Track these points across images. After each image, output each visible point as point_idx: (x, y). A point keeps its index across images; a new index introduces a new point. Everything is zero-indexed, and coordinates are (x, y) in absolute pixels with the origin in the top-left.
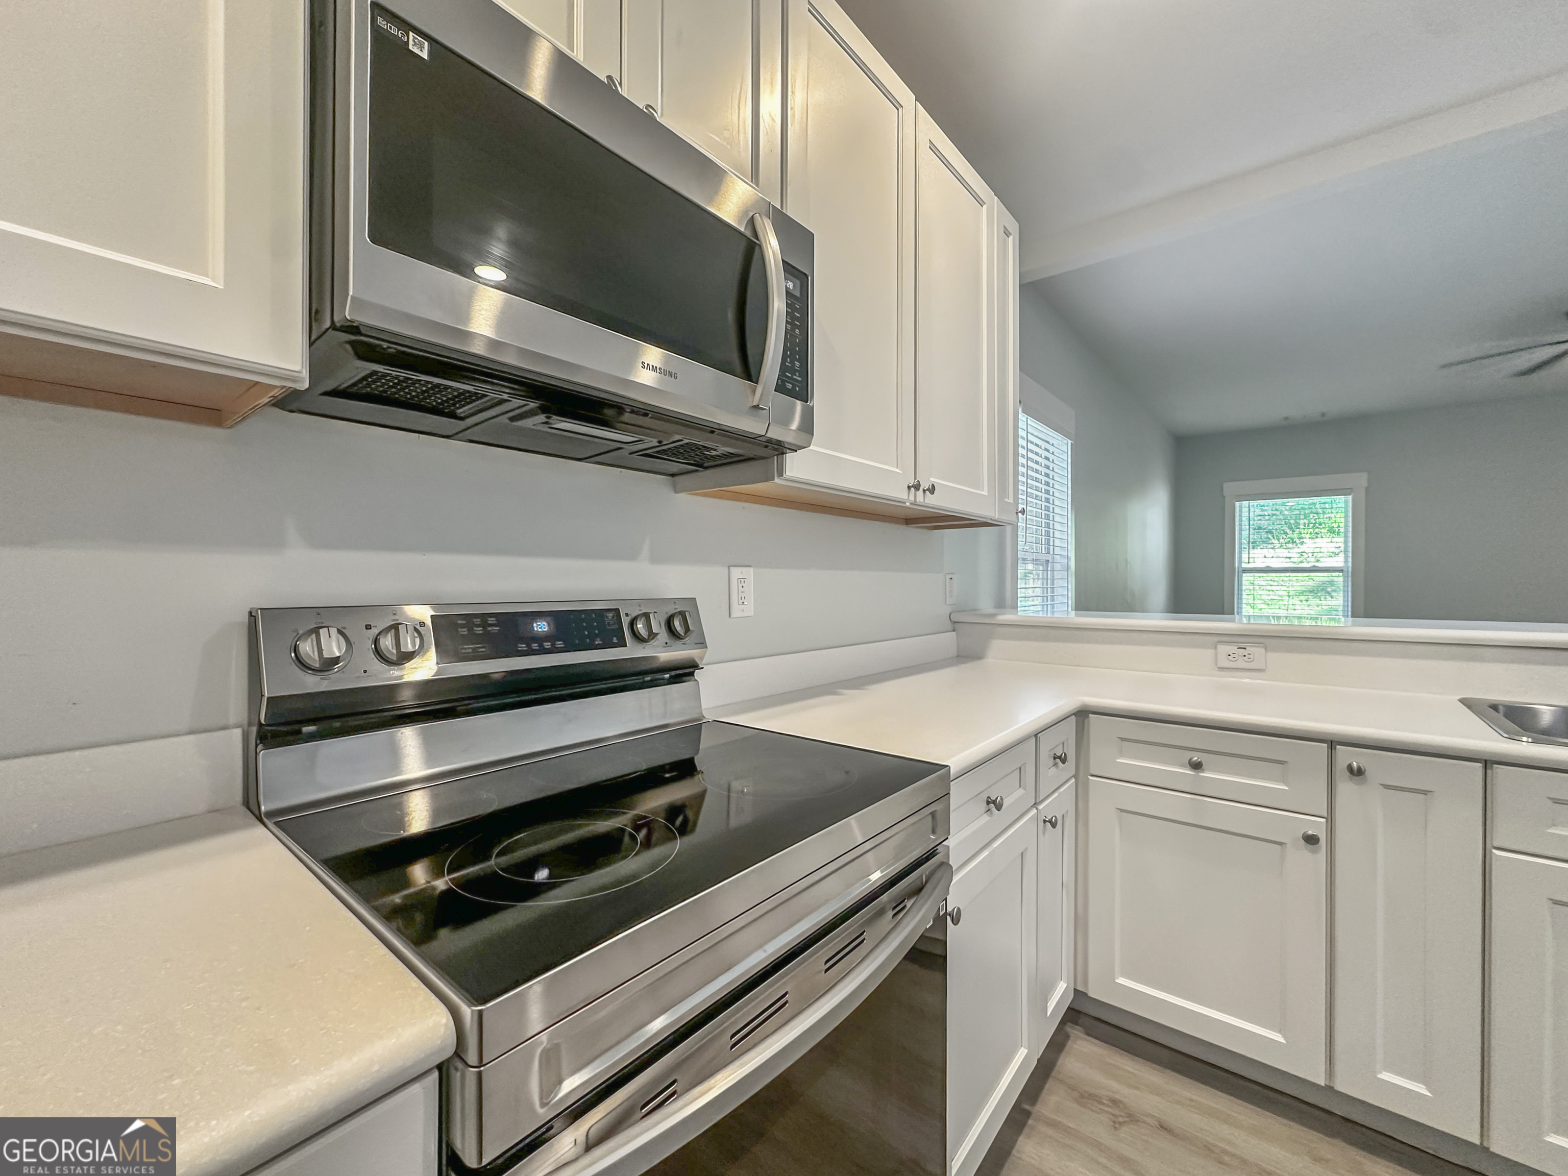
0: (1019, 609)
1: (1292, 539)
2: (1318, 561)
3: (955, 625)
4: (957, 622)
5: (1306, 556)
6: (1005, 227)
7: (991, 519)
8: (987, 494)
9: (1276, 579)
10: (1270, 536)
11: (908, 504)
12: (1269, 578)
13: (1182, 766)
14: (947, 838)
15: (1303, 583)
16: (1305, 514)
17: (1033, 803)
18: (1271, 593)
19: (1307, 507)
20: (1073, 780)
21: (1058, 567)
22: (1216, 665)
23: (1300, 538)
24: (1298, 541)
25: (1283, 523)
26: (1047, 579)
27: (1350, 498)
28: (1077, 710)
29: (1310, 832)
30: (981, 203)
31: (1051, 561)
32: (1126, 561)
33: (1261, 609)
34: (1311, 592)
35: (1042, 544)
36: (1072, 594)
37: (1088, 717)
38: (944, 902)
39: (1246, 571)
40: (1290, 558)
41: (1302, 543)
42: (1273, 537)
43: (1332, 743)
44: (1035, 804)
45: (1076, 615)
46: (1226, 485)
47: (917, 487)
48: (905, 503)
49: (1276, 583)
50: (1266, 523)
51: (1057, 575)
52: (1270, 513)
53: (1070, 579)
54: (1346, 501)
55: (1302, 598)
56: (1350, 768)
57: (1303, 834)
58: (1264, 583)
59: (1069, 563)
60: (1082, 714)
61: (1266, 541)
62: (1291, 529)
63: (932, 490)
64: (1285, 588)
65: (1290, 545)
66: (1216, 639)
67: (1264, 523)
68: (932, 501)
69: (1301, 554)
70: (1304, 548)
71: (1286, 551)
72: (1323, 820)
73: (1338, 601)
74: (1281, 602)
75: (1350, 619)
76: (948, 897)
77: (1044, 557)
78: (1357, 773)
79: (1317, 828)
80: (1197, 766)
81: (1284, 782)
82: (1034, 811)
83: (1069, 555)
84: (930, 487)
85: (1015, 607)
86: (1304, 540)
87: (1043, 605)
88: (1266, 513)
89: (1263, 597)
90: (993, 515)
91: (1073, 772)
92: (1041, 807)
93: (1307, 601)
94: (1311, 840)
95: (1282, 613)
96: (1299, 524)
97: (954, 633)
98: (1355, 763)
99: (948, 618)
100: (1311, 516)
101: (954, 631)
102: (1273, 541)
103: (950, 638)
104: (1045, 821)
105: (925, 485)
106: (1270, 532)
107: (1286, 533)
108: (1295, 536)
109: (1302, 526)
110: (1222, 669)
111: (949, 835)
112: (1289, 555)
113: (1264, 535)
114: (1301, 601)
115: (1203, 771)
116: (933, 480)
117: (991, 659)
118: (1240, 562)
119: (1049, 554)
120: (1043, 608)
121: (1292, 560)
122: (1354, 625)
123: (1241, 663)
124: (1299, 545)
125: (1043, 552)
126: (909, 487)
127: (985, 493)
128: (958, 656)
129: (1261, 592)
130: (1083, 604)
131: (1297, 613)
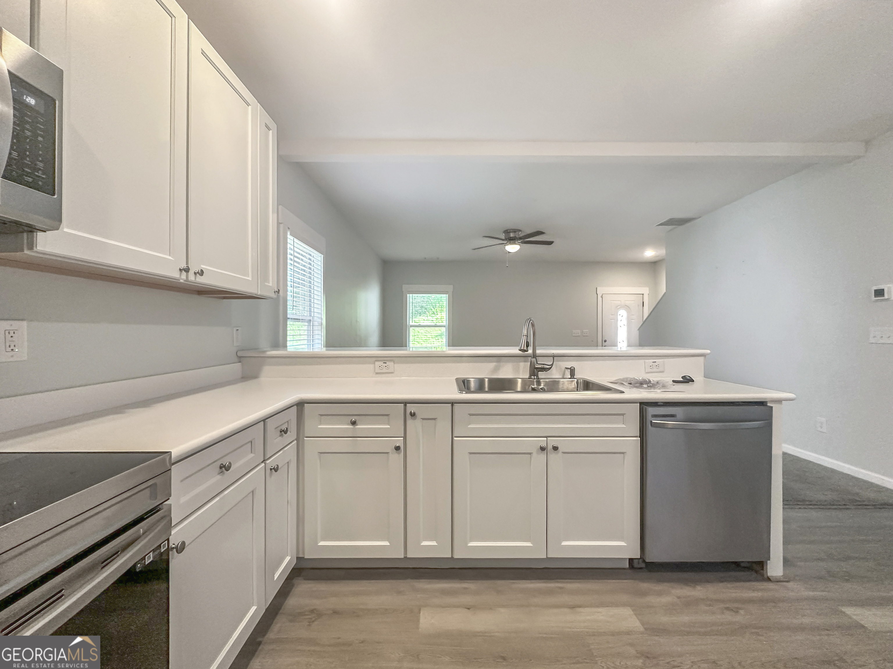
0: (288, 347)
1: (434, 312)
2: (442, 322)
3: (240, 359)
4: (242, 357)
5: (438, 320)
6: (266, 123)
7: (256, 295)
8: (251, 279)
9: (428, 330)
10: (426, 311)
11: (181, 281)
12: (425, 330)
13: (348, 424)
14: (169, 499)
15: (437, 332)
16: (438, 301)
17: (262, 460)
18: (426, 336)
19: (439, 298)
20: (295, 442)
21: (316, 323)
22: (375, 371)
23: (436, 312)
24: (436, 314)
25: (431, 305)
26: (310, 330)
27: (447, 295)
28: (297, 402)
29: (397, 445)
30: (248, 105)
31: (312, 320)
32: (357, 321)
33: (422, 344)
34: (439, 335)
35: (307, 311)
36: (323, 338)
37: (304, 406)
38: (166, 542)
39: (412, 326)
40: (433, 321)
41: (437, 314)
42: (427, 311)
43: (405, 403)
44: (264, 460)
45: (327, 350)
46: (404, 286)
47: (187, 270)
48: (179, 280)
49: (427, 332)
50: (425, 305)
51: (316, 328)
52: (427, 300)
53: (322, 330)
54: (446, 297)
55: (437, 338)
56: (411, 413)
57: (395, 447)
58: (423, 332)
59: (322, 322)
60: (300, 405)
61: (425, 313)
62: (433, 307)
63: (202, 273)
64: (430, 334)
65: (433, 315)
66: (374, 359)
67: (424, 305)
68: (201, 280)
69: (437, 319)
70: (438, 316)
71: (431, 318)
72: (402, 438)
73: (444, 340)
74: (429, 341)
75: (447, 347)
76: (171, 538)
77: (309, 318)
78: (413, 415)
79: (399, 441)
80: (354, 423)
81: (389, 424)
82: (263, 465)
83: (322, 317)
84: (200, 271)
85: (285, 346)
86: (438, 313)
87: (308, 345)
88: (425, 300)
89: (422, 338)
90: (257, 292)
91: (295, 437)
92: (268, 462)
93: (438, 339)
94: (397, 448)
95: (429, 345)
96: (436, 305)
97: (240, 363)
98: (412, 411)
99: (236, 353)
100: (441, 302)
101: (240, 362)
102: (427, 313)
103: (237, 366)
104: (271, 469)
105: (194, 269)
106: (426, 309)
107: (432, 310)
108: (435, 311)
109: (437, 307)
110: (377, 373)
111: (170, 496)
112: (433, 319)
113: (424, 310)
114: (436, 340)
115: (357, 425)
116: (203, 267)
117: (264, 379)
118: (409, 322)
119: (311, 316)
120: (308, 346)
121: (434, 321)
122: (449, 350)
123: (384, 370)
124: (436, 315)
125: (308, 315)
126: (180, 270)
127: (250, 278)
128: (242, 378)
129: (422, 336)
130: (329, 344)
131: (434, 345)
